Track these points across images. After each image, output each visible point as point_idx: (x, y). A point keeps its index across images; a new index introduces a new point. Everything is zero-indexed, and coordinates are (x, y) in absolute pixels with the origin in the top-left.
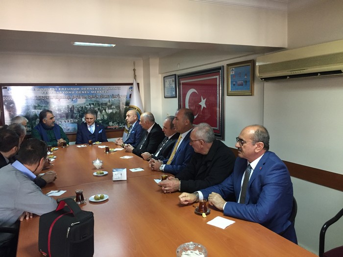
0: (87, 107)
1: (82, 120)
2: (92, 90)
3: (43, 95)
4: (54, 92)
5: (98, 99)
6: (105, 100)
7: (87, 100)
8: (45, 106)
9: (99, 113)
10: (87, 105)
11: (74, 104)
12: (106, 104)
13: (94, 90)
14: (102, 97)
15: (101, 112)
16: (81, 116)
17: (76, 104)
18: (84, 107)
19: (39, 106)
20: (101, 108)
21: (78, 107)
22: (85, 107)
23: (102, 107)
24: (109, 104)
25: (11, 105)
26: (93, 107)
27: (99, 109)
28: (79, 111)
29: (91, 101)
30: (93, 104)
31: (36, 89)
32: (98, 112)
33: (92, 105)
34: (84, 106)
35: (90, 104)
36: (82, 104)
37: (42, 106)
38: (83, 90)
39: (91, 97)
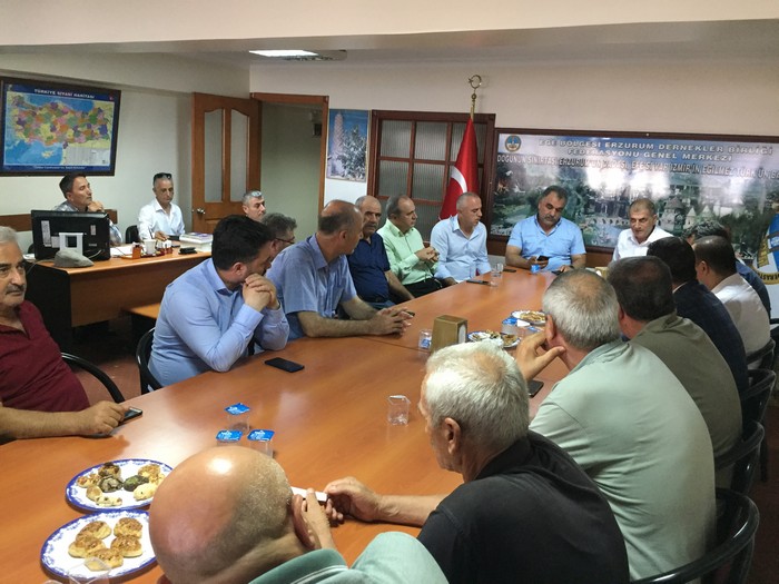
2: (686, 151)
4: (595, 151)
9: (692, 212)
13: (691, 153)
14: (710, 170)
19: (557, 179)
21: (640, 190)
25: (508, 173)
26: (678, 196)
27: (694, 203)
31: (558, 142)
33: (677, 190)
35: (672, 187)
39: (680, 169)
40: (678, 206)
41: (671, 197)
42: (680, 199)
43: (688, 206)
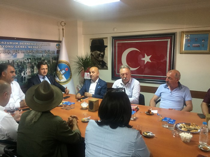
1: (21, 75)
2: (29, 45)
5: (34, 54)
6: (40, 55)
7: (25, 55)
9: (35, 67)
11: (14, 59)
12: (40, 59)
13: (31, 45)
14: (37, 52)
16: (21, 71)
17: (16, 58)
20: (36, 62)
21: (17, 61)
24: (42, 58)
28: (18, 66)
29: (29, 56)
30: (30, 59)
34: (22, 60)
35: (28, 59)
39: (29, 52)
40: (31, 66)
41: (28, 63)
42: (31, 63)
43: (34, 65)
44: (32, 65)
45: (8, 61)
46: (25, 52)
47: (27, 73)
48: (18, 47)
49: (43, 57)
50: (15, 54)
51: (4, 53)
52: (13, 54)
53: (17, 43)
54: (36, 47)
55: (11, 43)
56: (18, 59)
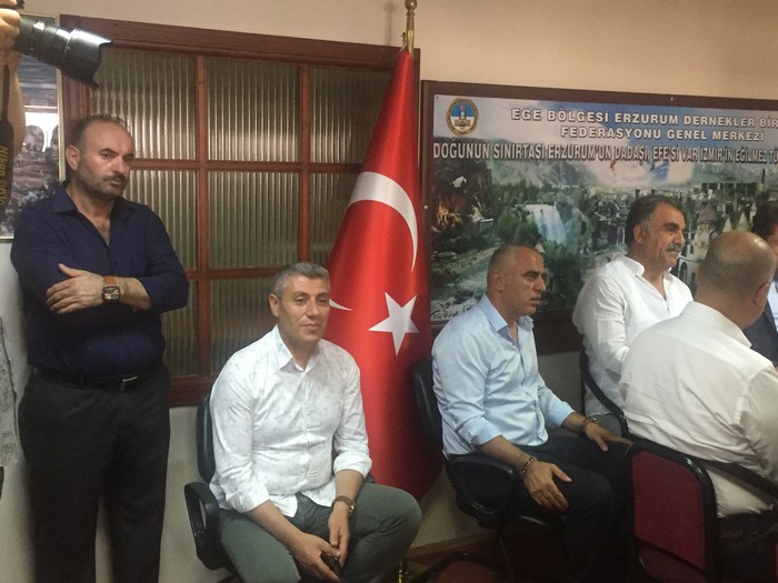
0: (694, 197)
3: (564, 142)
4: (601, 129)
5: (730, 167)
6: (752, 172)
7: (697, 170)
8: (566, 191)
9: (728, 225)
10: (696, 191)
11: (658, 185)
12: (753, 186)
14: (744, 156)
15: (734, 221)
17: (663, 182)
18: (685, 201)
19: (547, 188)
20: (735, 203)
22: (689, 199)
23: (739, 202)
24: (761, 187)
25: (458, 182)
26: (713, 201)
27: (729, 209)
29: (710, 173)
30: (713, 186)
31: (544, 113)
32: (724, 221)
33: (710, 191)
34: (685, 192)
35: (704, 185)
36: (682, 186)
37: (556, 191)
38: (690, 127)
39: (711, 156)
41: (705, 204)
43: (724, 215)
44: (719, 214)
45: (638, 191)
46: (698, 157)
47: (696, 250)
48: (675, 134)
49: (763, 181)
50: (661, 163)
51: (626, 159)
52: (658, 164)
53: (674, 120)
54: (741, 135)
55: (654, 118)
56: (671, 186)
